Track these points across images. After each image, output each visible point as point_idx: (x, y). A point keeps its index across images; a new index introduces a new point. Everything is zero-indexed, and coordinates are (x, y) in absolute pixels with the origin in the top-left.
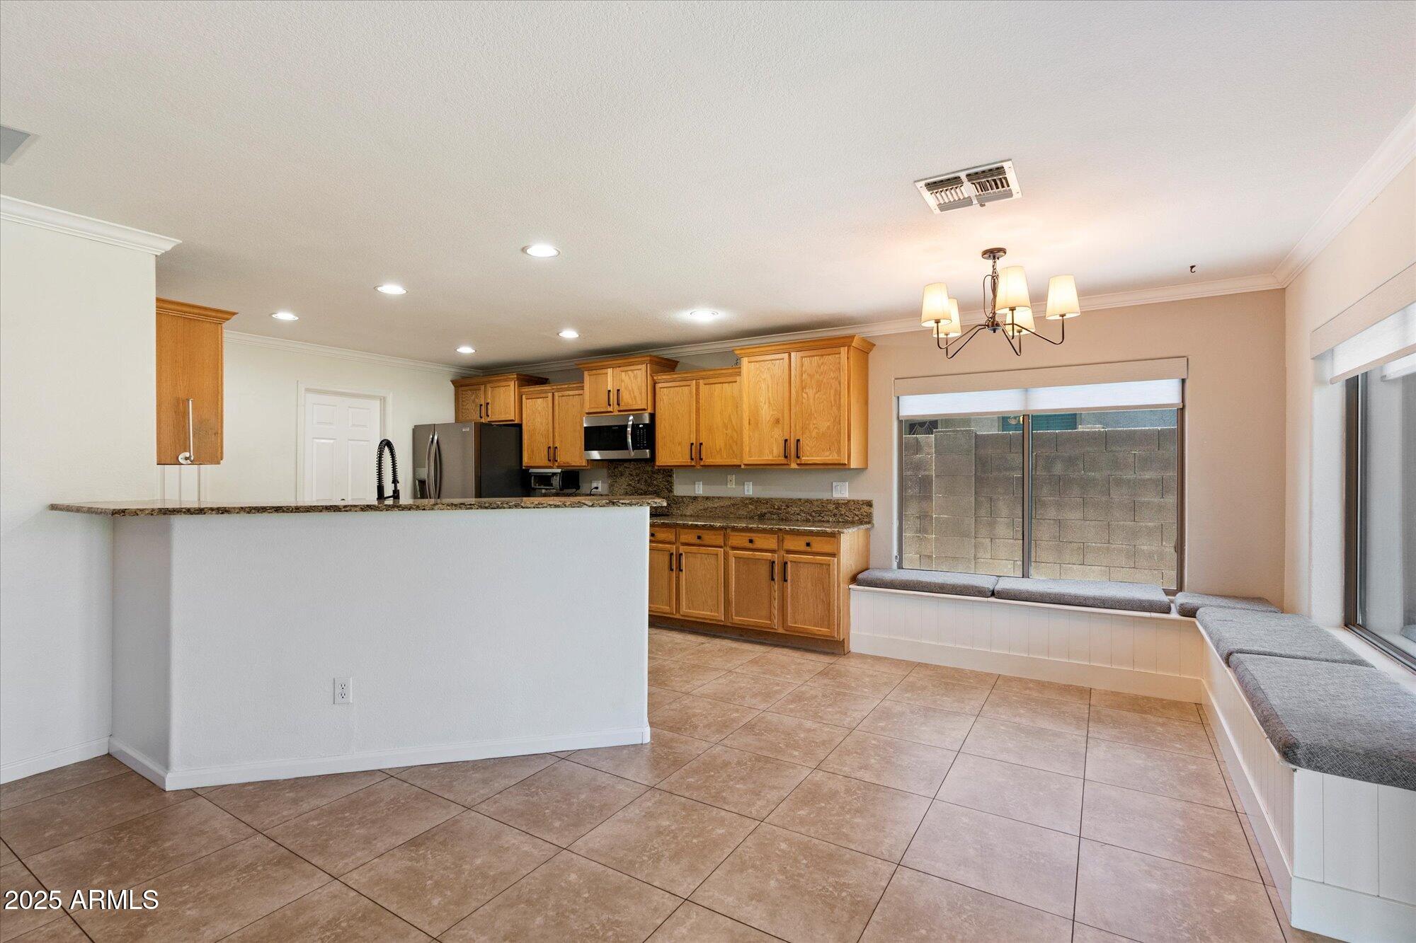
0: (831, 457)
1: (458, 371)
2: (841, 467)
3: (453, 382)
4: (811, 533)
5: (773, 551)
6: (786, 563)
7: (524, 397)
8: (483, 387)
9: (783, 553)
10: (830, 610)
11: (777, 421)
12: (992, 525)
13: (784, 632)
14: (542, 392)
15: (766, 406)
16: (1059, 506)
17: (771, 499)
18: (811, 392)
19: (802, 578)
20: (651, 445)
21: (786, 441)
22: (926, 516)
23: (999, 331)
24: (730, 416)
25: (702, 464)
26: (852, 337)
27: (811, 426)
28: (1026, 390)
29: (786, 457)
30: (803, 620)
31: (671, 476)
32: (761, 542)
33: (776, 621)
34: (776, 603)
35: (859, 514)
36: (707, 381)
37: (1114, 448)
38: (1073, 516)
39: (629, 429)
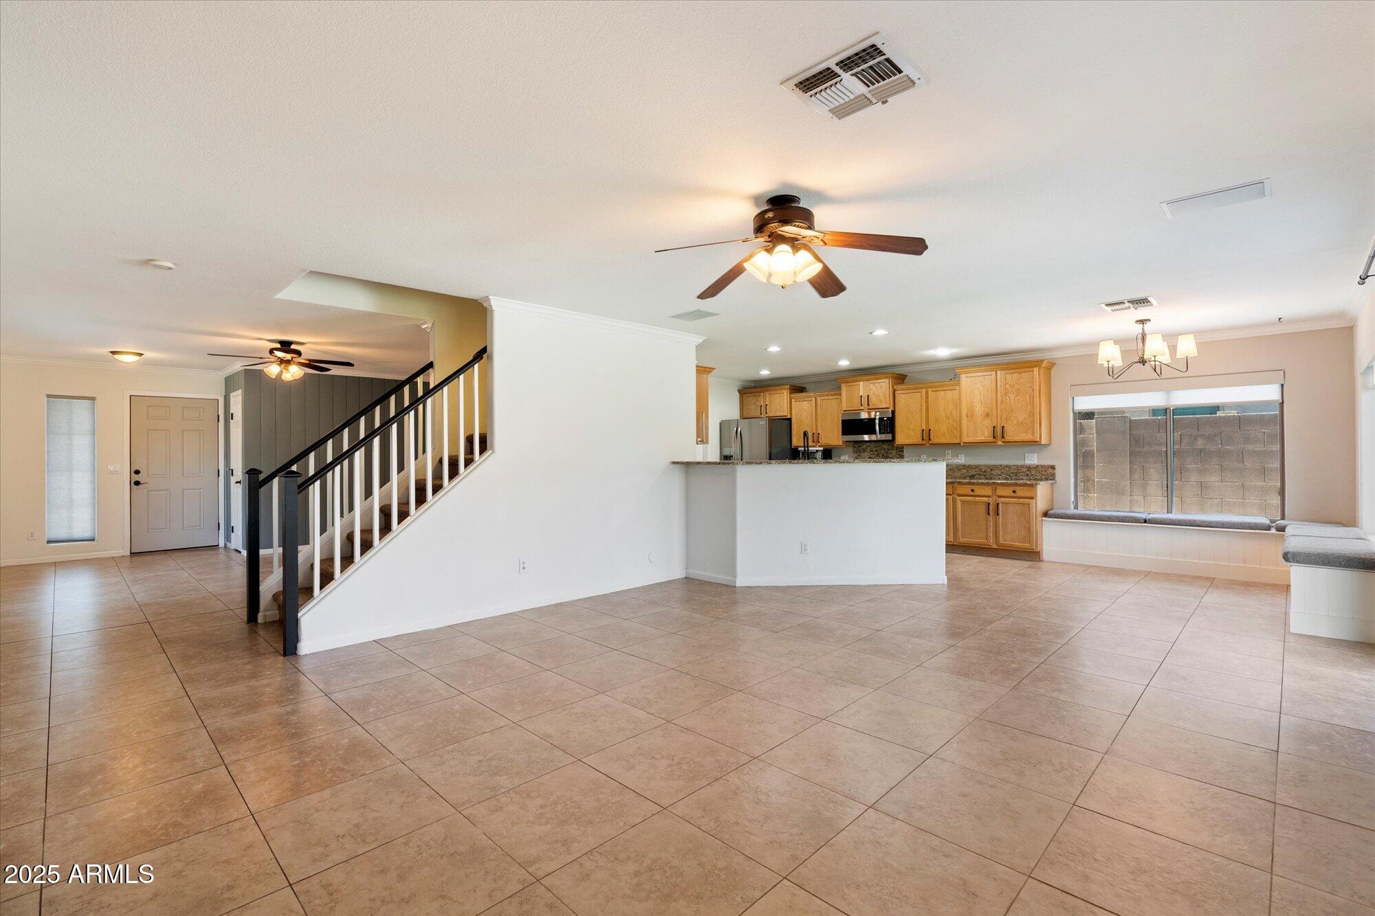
0: (1028, 437)
1: (740, 383)
2: (1034, 443)
3: (739, 391)
4: (1016, 485)
5: (989, 497)
6: (998, 504)
7: (793, 400)
8: (762, 394)
9: (996, 497)
10: (1029, 531)
11: (988, 415)
12: (1144, 487)
13: (997, 547)
14: (808, 397)
15: (980, 404)
16: (1202, 472)
17: (979, 466)
18: (1012, 396)
19: (1010, 513)
20: (893, 432)
21: (994, 427)
22: (1088, 480)
23: (1146, 364)
24: (951, 412)
25: (931, 442)
26: (1042, 361)
27: (1013, 418)
28: (1168, 392)
29: (994, 438)
30: (1010, 538)
31: (902, 451)
32: (979, 491)
33: (991, 540)
34: (991, 529)
35: (1047, 473)
36: (934, 389)
37: (1246, 428)
38: (1213, 479)
39: (877, 421)
